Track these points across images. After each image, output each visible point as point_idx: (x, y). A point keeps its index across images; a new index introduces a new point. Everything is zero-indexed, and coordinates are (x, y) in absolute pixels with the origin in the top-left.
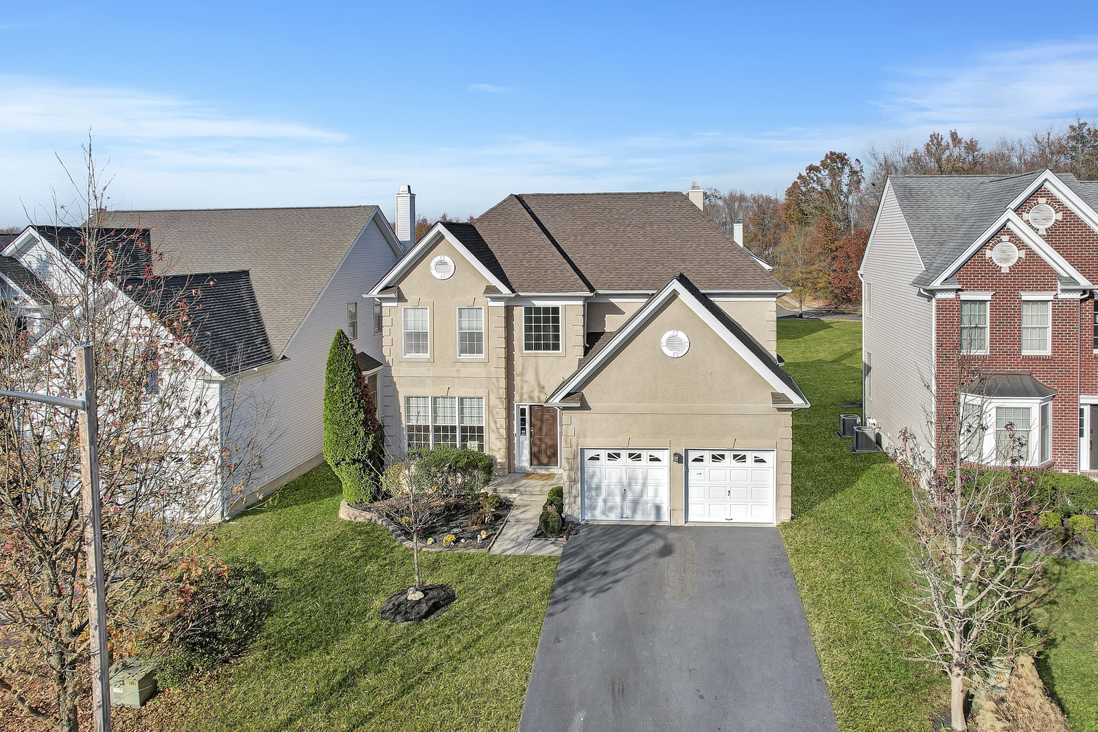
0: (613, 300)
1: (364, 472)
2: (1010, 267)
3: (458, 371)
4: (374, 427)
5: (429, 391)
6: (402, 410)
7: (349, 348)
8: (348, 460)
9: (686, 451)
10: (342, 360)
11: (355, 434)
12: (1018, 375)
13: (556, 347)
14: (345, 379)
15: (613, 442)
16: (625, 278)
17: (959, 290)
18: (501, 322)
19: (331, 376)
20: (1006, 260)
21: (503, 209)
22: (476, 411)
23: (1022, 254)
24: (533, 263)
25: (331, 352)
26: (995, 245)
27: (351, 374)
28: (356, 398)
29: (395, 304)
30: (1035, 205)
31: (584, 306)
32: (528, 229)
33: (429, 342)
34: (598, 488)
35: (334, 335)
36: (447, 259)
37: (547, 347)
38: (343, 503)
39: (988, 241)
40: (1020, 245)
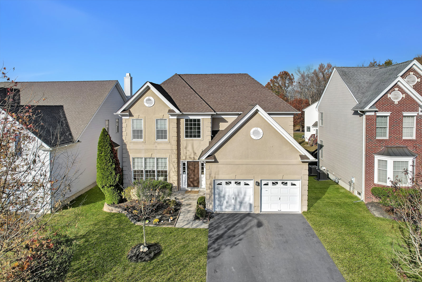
0: (223, 117)
1: (115, 191)
2: (398, 102)
3: (156, 146)
4: (119, 171)
5: (143, 155)
6: (131, 164)
7: (108, 136)
8: (108, 185)
9: (261, 180)
10: (105, 141)
11: (111, 174)
12: (402, 147)
13: (199, 136)
14: (107, 150)
15: (228, 177)
16: (228, 107)
17: (377, 111)
18: (175, 125)
19: (100, 148)
20: (397, 98)
21: (173, 79)
22: (164, 164)
23: (404, 96)
24: (188, 101)
25: (100, 138)
26: (392, 92)
27: (109, 148)
28: (111, 158)
29: (128, 118)
30: (409, 75)
31: (211, 118)
32: (185, 87)
33: (143, 134)
34: (224, 197)
35: (101, 131)
36: (151, 98)
37: (195, 136)
38: (106, 204)
39: (389, 91)
40: (403, 92)
